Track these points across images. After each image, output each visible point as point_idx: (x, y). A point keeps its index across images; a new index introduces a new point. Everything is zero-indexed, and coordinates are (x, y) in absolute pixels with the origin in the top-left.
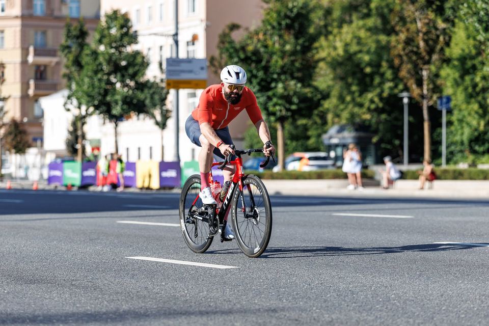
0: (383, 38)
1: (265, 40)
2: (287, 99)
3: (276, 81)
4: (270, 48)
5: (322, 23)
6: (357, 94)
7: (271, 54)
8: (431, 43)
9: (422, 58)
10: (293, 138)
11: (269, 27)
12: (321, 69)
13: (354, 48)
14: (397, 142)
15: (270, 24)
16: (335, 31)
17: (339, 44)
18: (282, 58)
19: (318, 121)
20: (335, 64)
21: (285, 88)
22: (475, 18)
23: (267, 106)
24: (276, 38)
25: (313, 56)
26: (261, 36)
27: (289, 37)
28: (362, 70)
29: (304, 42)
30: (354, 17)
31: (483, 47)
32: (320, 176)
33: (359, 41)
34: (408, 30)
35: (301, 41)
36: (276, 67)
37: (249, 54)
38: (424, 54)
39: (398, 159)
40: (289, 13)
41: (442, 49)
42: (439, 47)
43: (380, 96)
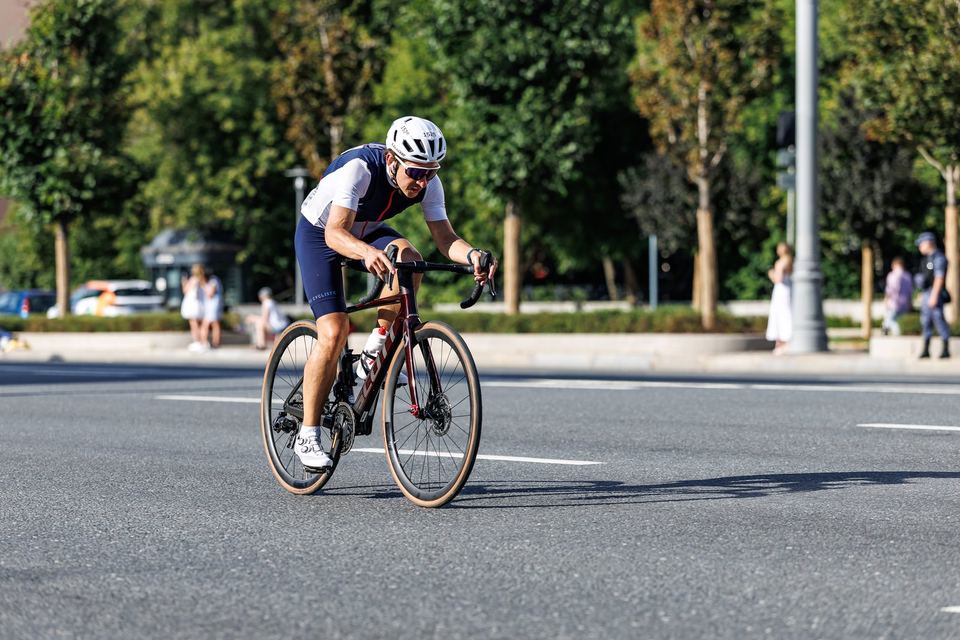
0: (257, 66)
1: (33, 67)
2: (74, 179)
3: (54, 145)
4: (42, 84)
5: (142, 36)
6: (207, 171)
7: (46, 93)
8: (347, 74)
9: (332, 104)
10: (86, 253)
11: (40, 43)
12: (139, 123)
13: (202, 84)
14: (283, 262)
15: (43, 37)
16: (167, 51)
17: (173, 77)
18: (66, 101)
19: (134, 220)
20: (165, 114)
21: (71, 159)
22: (429, 30)
23: (36, 193)
24: (54, 64)
25: (124, 98)
26: (24, 59)
27: (79, 62)
28: (217, 125)
29: (107, 71)
30: (203, 25)
31: (444, 85)
32: (136, 326)
33: (212, 71)
34: (303, 50)
35: (100, 70)
36: (53, 118)
37: (2, 94)
38: (333, 95)
39: (285, 294)
40: (78, 17)
41: (367, 88)
42: (361, 83)
43: (251, 174)
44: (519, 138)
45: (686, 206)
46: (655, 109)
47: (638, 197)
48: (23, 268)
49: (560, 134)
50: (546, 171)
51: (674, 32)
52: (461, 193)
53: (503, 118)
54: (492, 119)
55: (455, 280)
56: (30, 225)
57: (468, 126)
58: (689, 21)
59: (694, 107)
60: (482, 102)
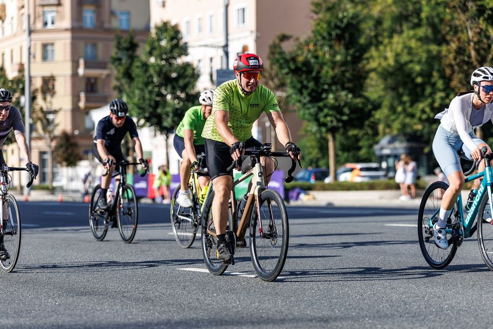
0: (434, 48)
2: (338, 109)
3: (327, 91)
4: (320, 59)
5: (373, 34)
6: (408, 104)
7: (322, 65)
8: (482, 52)
10: (344, 148)
11: (319, 38)
12: (372, 79)
13: (405, 58)
15: (321, 35)
16: (386, 41)
17: (390, 55)
18: (333, 69)
19: (370, 132)
20: (385, 75)
21: (336, 99)
23: (318, 117)
24: (326, 49)
25: (364, 67)
26: (311, 47)
27: (340, 48)
28: (413, 80)
29: (355, 52)
30: (405, 27)
32: (371, 187)
33: (410, 51)
34: (459, 39)
35: (351, 52)
36: (327, 77)
37: (300, 65)
38: (475, 63)
40: (339, 23)
43: (431, 106)
48: (311, 157)
56: (315, 134)
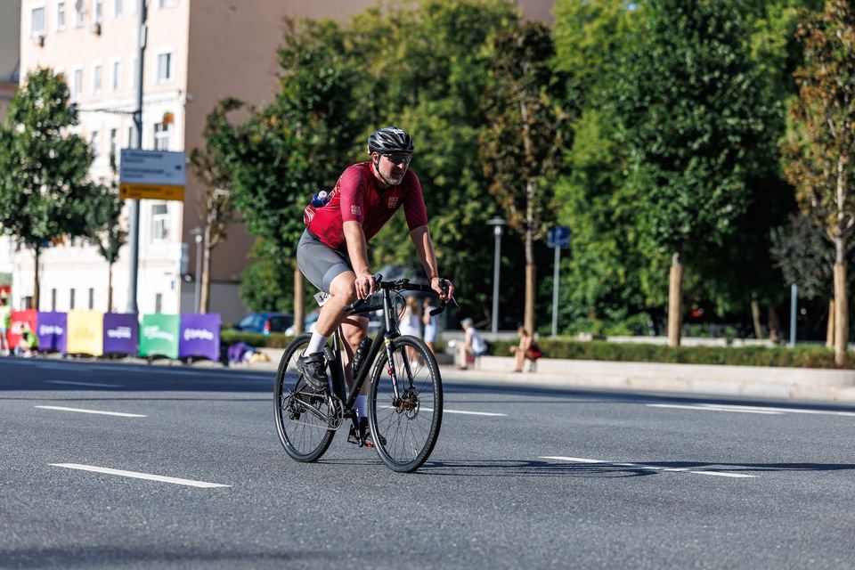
0: (466, 131)
3: (295, 192)
4: (288, 140)
5: (371, 104)
7: (289, 150)
8: (542, 141)
9: (528, 165)
11: (288, 107)
13: (421, 145)
14: (483, 297)
15: (289, 102)
16: (392, 117)
18: (307, 157)
22: (612, 105)
23: (280, 231)
24: (298, 125)
26: (274, 120)
27: (318, 124)
28: (431, 180)
29: (342, 132)
30: (422, 97)
31: (623, 152)
33: (429, 134)
34: (506, 120)
35: (336, 131)
36: (296, 170)
37: (254, 148)
38: (530, 158)
39: (481, 324)
40: (319, 86)
41: (558, 152)
42: (554, 149)
43: (458, 222)
44: (684, 199)
45: (824, 261)
46: (801, 178)
47: (784, 251)
48: (265, 294)
49: (719, 197)
50: (707, 227)
51: (818, 114)
52: (636, 244)
53: (672, 182)
54: (662, 182)
55: (626, 317)
56: (272, 258)
57: (641, 187)
58: (831, 104)
59: (833, 178)
60: (655, 167)
